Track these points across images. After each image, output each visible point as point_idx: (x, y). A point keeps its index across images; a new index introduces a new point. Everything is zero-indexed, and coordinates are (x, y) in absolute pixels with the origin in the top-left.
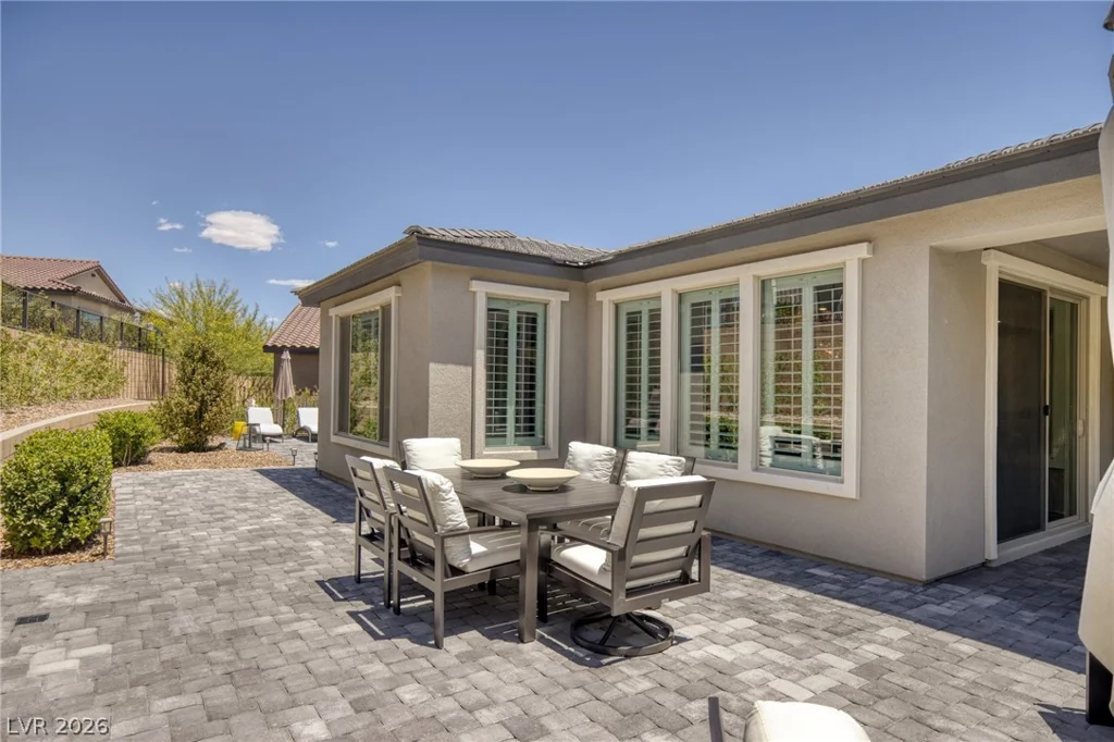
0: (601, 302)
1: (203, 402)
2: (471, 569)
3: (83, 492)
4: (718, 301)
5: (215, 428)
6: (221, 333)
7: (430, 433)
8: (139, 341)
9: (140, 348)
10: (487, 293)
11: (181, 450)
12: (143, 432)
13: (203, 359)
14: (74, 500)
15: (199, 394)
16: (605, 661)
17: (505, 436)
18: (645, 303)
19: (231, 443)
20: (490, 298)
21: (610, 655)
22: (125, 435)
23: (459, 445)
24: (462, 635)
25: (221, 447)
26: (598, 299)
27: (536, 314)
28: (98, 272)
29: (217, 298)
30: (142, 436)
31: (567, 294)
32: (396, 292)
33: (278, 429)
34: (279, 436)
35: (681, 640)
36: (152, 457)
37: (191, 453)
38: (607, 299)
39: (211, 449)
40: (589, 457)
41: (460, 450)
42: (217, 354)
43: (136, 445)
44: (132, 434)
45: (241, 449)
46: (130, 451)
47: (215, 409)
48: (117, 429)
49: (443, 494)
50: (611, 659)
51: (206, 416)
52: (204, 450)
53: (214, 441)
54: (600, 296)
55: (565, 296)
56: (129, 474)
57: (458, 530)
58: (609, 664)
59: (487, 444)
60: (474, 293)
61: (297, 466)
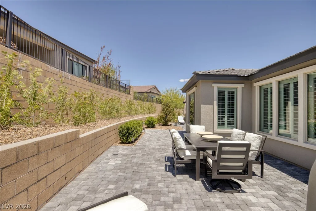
0: (255, 86)
1: (166, 115)
2: (185, 159)
3: (131, 132)
4: (293, 83)
5: (170, 121)
6: (175, 99)
7: (201, 124)
8: (160, 102)
9: (160, 103)
10: (217, 87)
11: (162, 125)
12: (153, 121)
13: (167, 105)
14: (129, 134)
15: (166, 113)
16: (213, 191)
17: (224, 126)
18: (269, 85)
19: (173, 124)
20: (218, 88)
21: (216, 190)
22: (150, 122)
23: (204, 128)
24: (183, 175)
25: (171, 125)
26: (254, 85)
27: (234, 91)
28: (155, 87)
29: (175, 91)
30: (153, 122)
31: (244, 84)
32: (195, 88)
33: (183, 121)
34: (184, 123)
35: (244, 192)
36: (156, 126)
37: (164, 126)
38: (257, 85)
39: (169, 125)
40: (236, 133)
41: (204, 129)
42: (169, 104)
43: (152, 124)
44: (151, 121)
45: (175, 126)
46: (150, 125)
47: (169, 116)
48: (149, 120)
49: (177, 139)
50: (216, 191)
51: (167, 118)
52: (167, 125)
53: (169, 123)
54: (255, 84)
55: (243, 85)
56: (150, 130)
57: (181, 149)
58: (214, 192)
59: (218, 128)
60: (213, 87)
61: (183, 130)
